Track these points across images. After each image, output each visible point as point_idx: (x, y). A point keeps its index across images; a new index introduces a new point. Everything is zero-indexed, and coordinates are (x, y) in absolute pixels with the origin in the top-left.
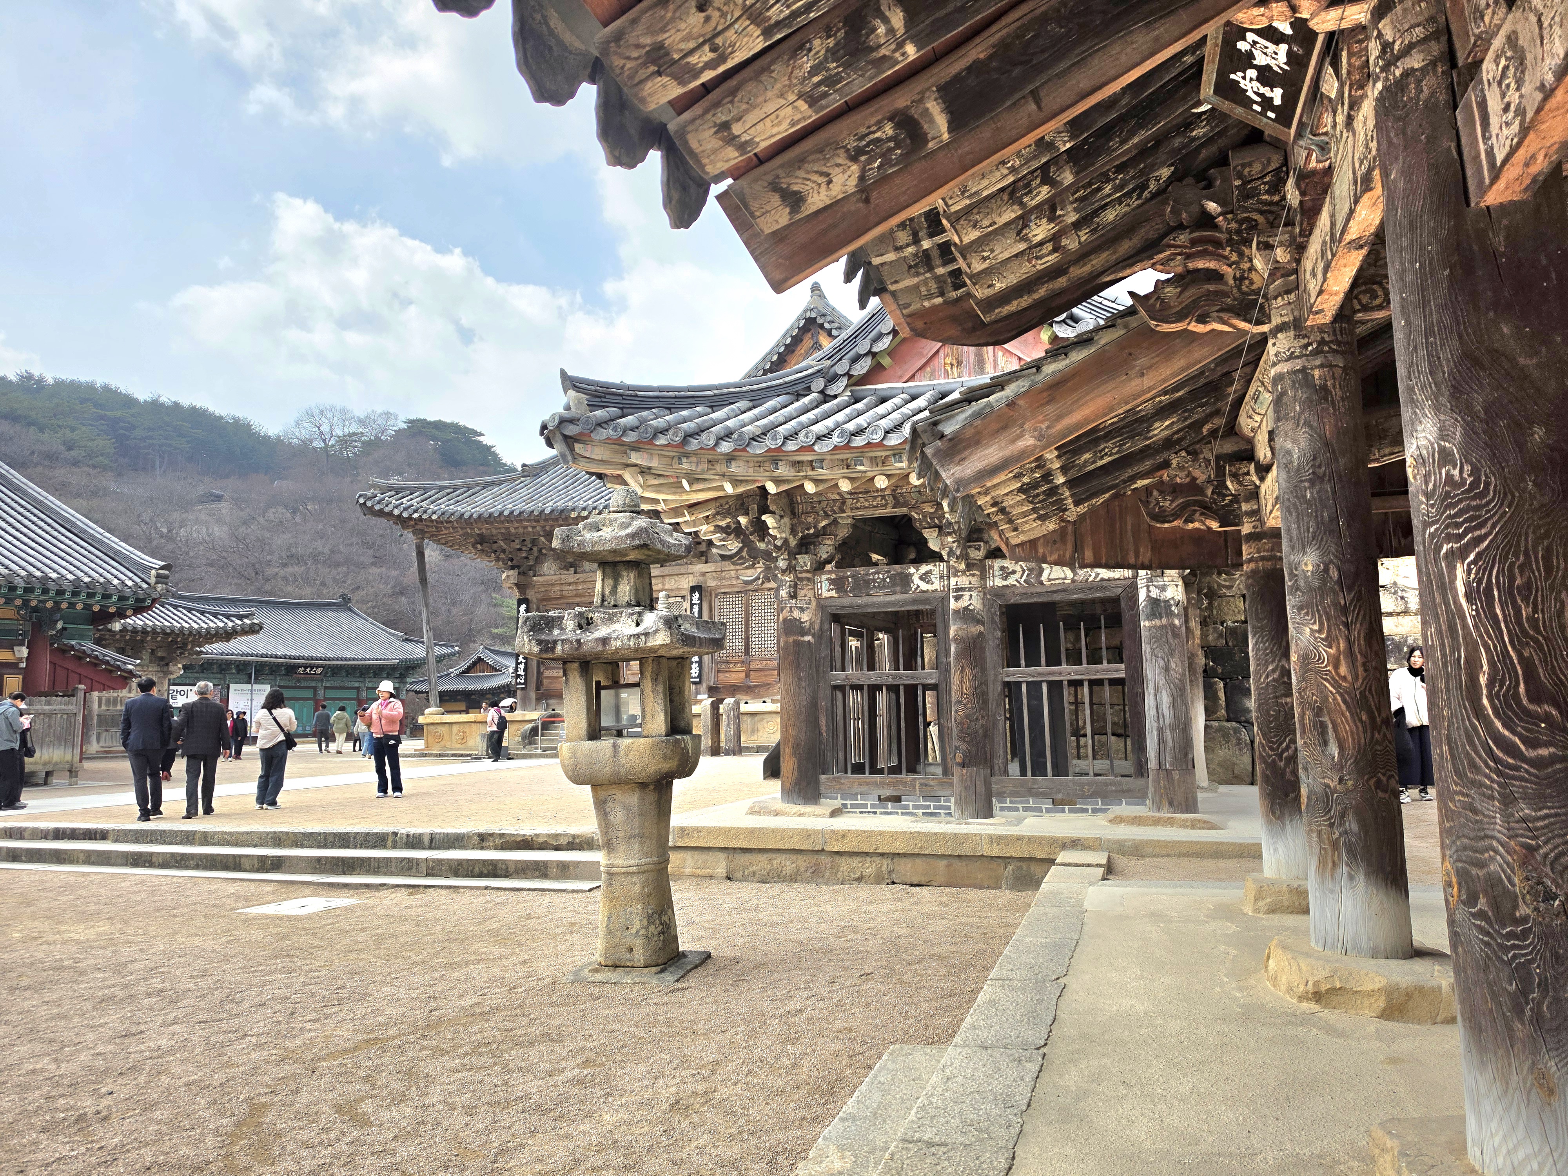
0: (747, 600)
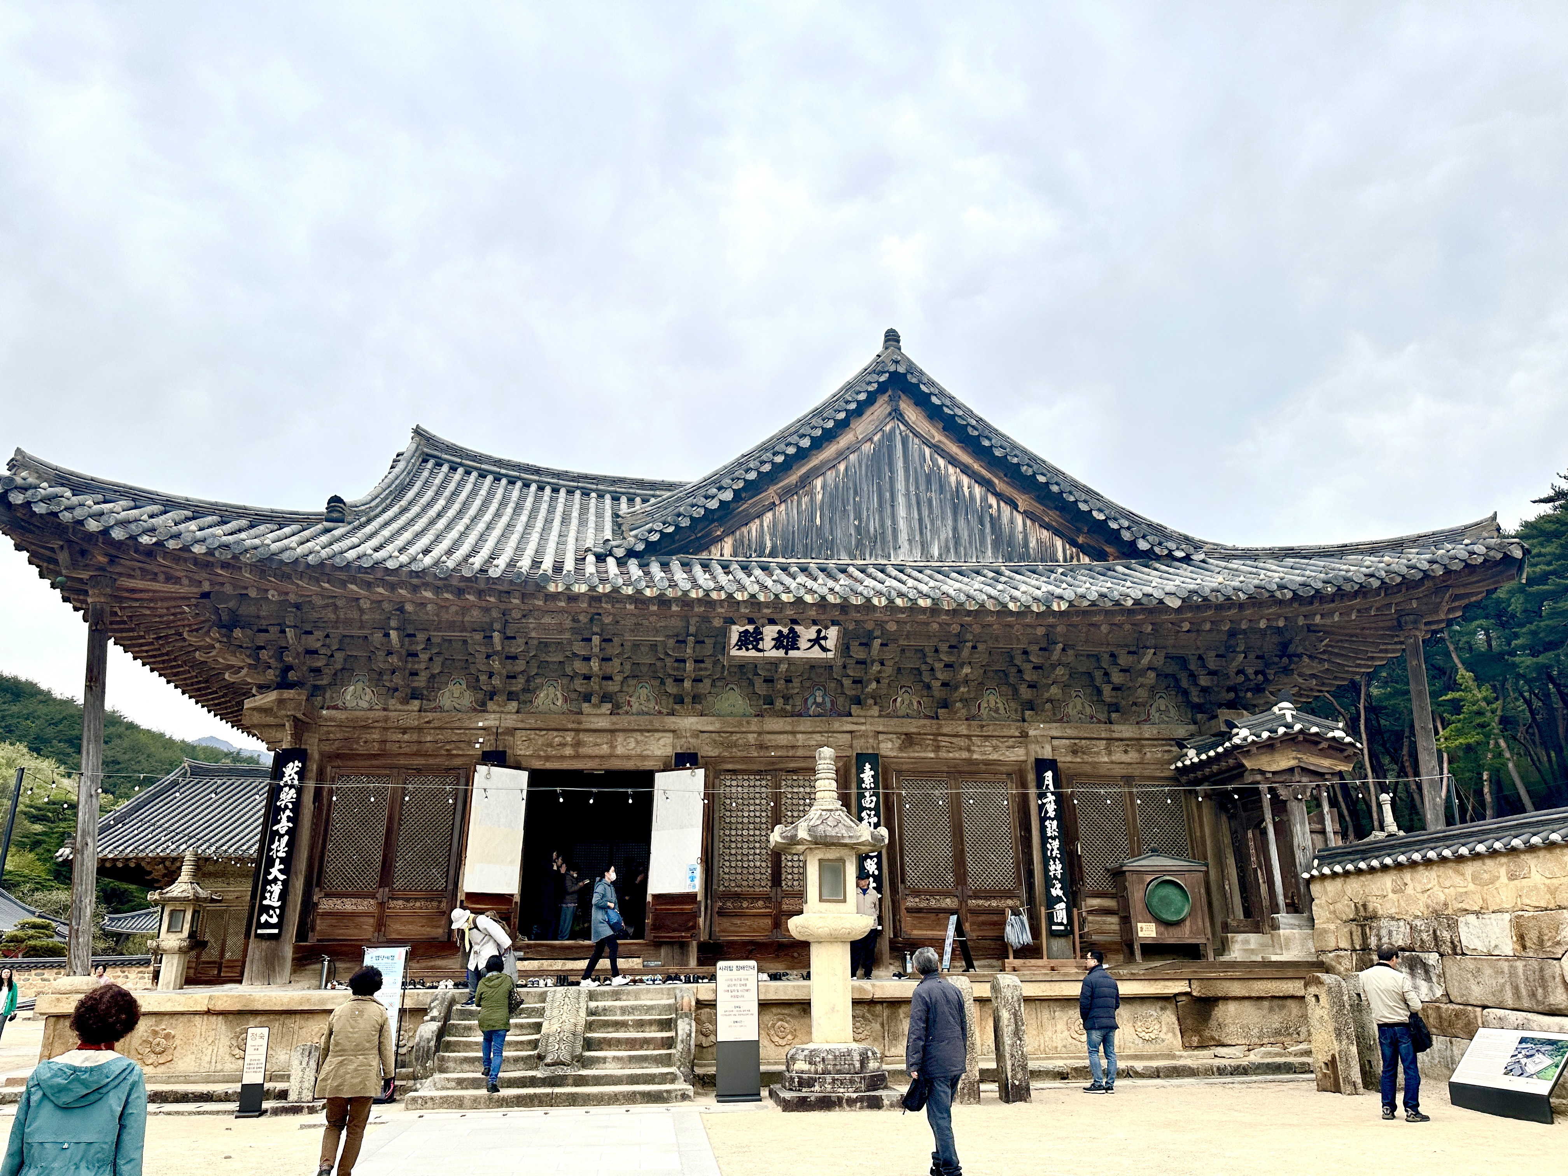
0: (777, 788)
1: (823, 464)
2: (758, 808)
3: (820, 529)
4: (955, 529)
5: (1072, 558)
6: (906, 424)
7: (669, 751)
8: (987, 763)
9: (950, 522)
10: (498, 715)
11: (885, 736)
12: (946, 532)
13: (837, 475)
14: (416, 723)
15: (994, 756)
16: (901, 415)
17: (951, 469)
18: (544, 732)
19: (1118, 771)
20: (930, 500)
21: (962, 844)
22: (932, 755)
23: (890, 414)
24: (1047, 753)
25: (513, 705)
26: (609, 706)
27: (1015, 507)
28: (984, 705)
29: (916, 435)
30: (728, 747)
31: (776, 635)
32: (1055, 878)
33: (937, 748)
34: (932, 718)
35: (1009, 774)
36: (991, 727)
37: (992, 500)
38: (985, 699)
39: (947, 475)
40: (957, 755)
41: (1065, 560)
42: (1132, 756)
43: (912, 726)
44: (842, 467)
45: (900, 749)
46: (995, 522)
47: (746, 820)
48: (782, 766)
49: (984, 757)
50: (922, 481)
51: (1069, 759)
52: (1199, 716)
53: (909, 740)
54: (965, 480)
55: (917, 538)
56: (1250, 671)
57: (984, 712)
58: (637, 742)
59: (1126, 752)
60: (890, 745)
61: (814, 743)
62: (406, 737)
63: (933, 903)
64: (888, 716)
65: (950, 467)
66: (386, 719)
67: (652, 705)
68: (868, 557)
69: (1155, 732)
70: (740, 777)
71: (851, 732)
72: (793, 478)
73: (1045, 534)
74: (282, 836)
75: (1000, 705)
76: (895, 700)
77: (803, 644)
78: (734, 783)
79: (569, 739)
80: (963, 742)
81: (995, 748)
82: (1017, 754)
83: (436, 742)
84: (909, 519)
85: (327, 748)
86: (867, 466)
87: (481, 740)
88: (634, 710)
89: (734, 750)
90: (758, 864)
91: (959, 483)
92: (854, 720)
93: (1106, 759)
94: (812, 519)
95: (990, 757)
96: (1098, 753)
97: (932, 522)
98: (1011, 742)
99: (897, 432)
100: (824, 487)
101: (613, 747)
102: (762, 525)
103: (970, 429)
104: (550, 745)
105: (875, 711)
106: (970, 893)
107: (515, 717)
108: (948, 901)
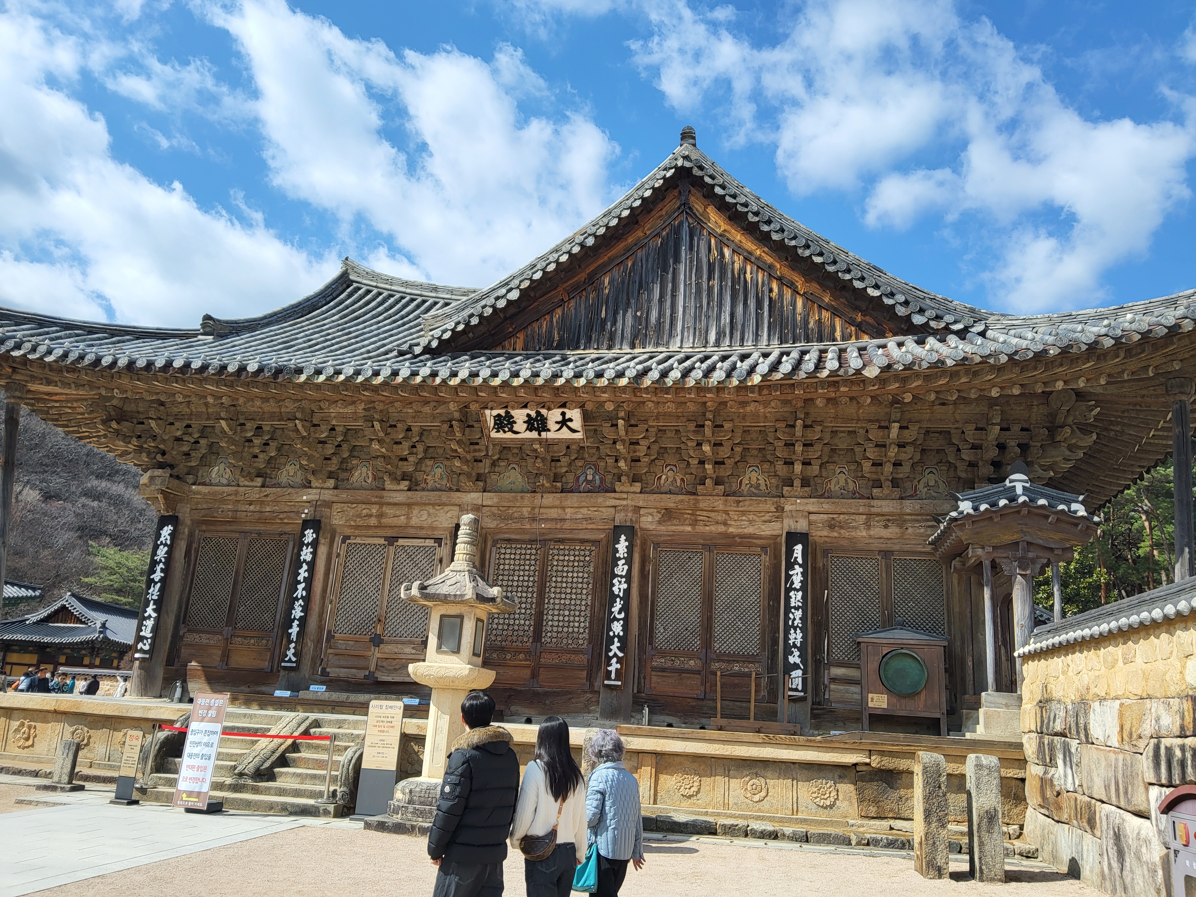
0: (545, 556)
1: (611, 260)
2: (527, 573)
4: (734, 315)
5: (850, 336)
6: (694, 217)
7: (455, 522)
8: (742, 536)
9: (729, 308)
10: (318, 491)
11: (646, 511)
12: (724, 318)
14: (258, 496)
15: (750, 530)
16: (690, 208)
17: (735, 257)
18: (355, 505)
19: (877, 545)
20: (710, 287)
21: (711, 612)
22: (689, 529)
23: (679, 208)
24: (802, 526)
25: (331, 483)
26: (407, 483)
27: (797, 290)
28: (746, 481)
29: (704, 226)
30: (505, 519)
31: (526, 419)
32: (795, 646)
33: (694, 523)
34: (690, 493)
35: (764, 548)
36: (747, 503)
37: (773, 285)
38: (747, 477)
40: (713, 528)
41: (843, 339)
42: (893, 531)
43: (670, 501)
44: (630, 262)
45: (660, 522)
46: (774, 305)
48: (551, 536)
49: (740, 531)
51: (825, 533)
53: (668, 515)
54: (748, 267)
57: (745, 488)
58: (429, 515)
59: (886, 527)
60: (650, 518)
61: (580, 516)
62: (252, 508)
63: (677, 663)
64: (652, 492)
65: (734, 255)
66: (236, 493)
67: (444, 482)
69: (917, 507)
70: (514, 546)
71: (615, 507)
72: (582, 276)
73: (824, 315)
74: (156, 583)
75: (762, 482)
76: (660, 478)
77: (552, 425)
78: (508, 551)
79: (374, 511)
80: (720, 517)
81: (751, 523)
82: (771, 528)
83: (273, 512)
85: (197, 517)
87: (306, 511)
88: (429, 486)
89: (510, 522)
90: (522, 622)
91: (742, 271)
92: (617, 495)
93: (864, 534)
94: (599, 312)
95: (746, 531)
96: (855, 528)
98: (767, 517)
99: (686, 225)
100: (611, 282)
101: (409, 518)
102: (552, 321)
104: (359, 516)
105: (636, 487)
106: (714, 657)
107: (331, 492)
108: (692, 662)
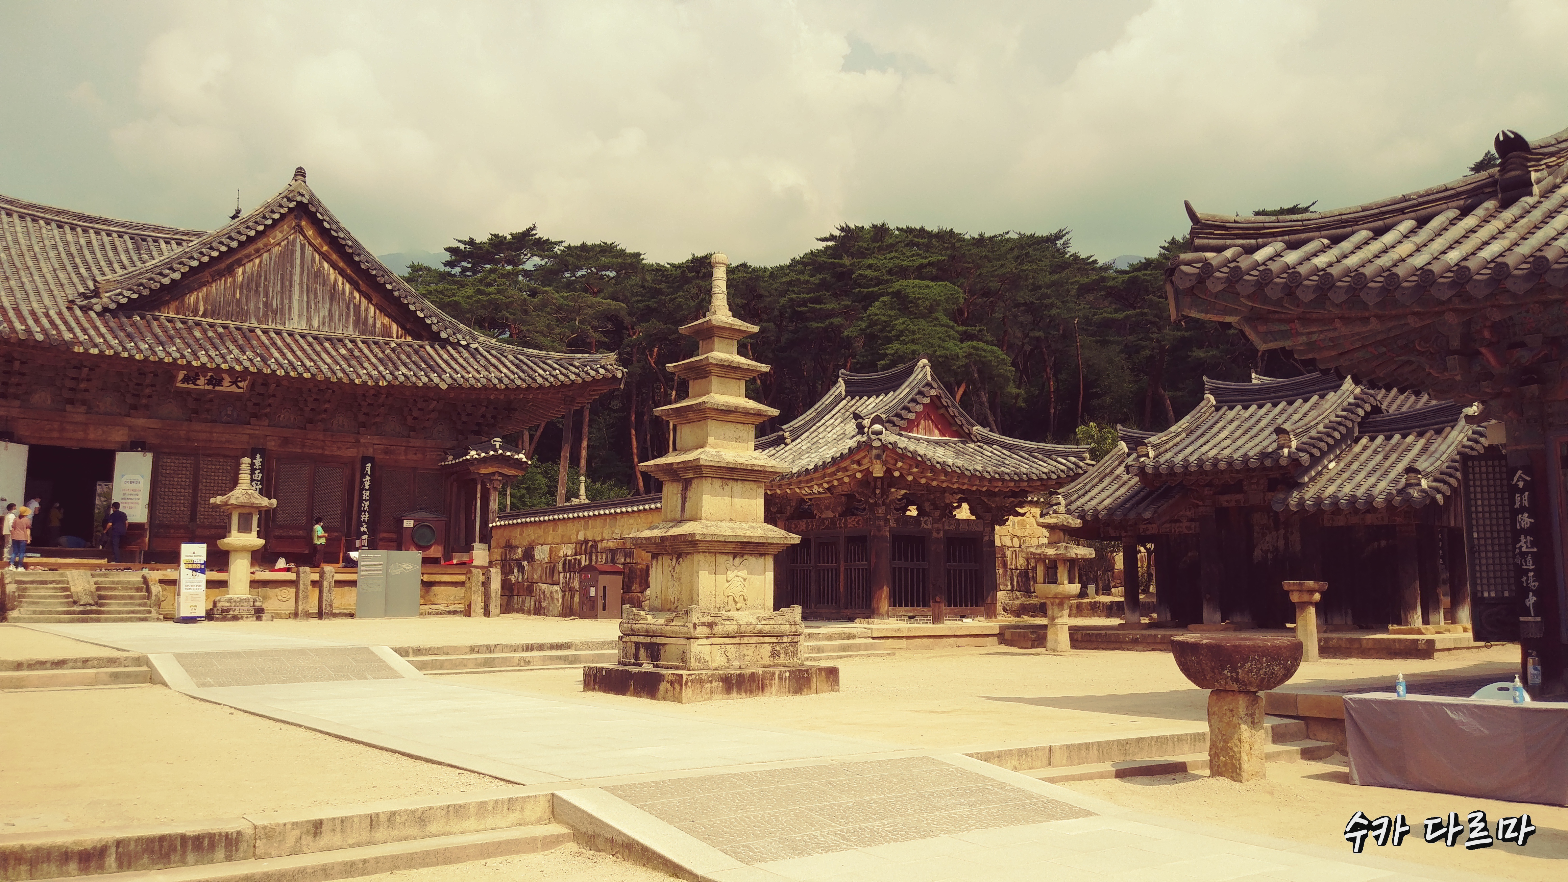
2: (184, 476)
3: (238, 301)
4: (330, 310)
5: (401, 336)
6: (305, 236)
7: (125, 439)
8: (333, 456)
9: (327, 306)
11: (271, 438)
12: (324, 312)
13: (254, 266)
15: (338, 453)
16: (302, 230)
17: (331, 270)
18: (38, 421)
19: (410, 465)
20: (316, 289)
21: (313, 502)
22: (300, 450)
23: (294, 229)
24: (370, 452)
26: (85, 407)
27: (370, 300)
29: (310, 244)
30: (169, 439)
31: (209, 378)
32: (364, 521)
33: (303, 447)
34: (302, 428)
35: (345, 464)
36: (338, 436)
37: (357, 295)
38: (337, 421)
39: (328, 274)
40: (315, 451)
41: (397, 338)
42: (419, 457)
43: (289, 433)
44: (257, 261)
45: (280, 446)
46: (357, 308)
47: (175, 483)
48: (202, 452)
49: (332, 453)
50: (312, 276)
51: (382, 457)
52: (460, 436)
53: (286, 441)
54: (340, 279)
55: (305, 313)
56: (489, 415)
57: (335, 427)
58: (104, 432)
59: (415, 454)
60: (273, 443)
61: (224, 439)
63: (291, 533)
64: (274, 426)
65: (331, 269)
67: (114, 408)
68: (270, 323)
69: (432, 444)
70: (173, 457)
71: (249, 434)
73: (386, 320)
75: (345, 423)
76: (280, 417)
77: (226, 383)
78: (169, 461)
79: (56, 427)
80: (320, 444)
81: (339, 448)
82: (351, 453)
84: (301, 300)
86: (275, 262)
88: (99, 411)
89: (173, 440)
90: (182, 509)
91: (336, 280)
92: (252, 427)
93: (404, 458)
94: (234, 295)
95: (336, 453)
96: (399, 454)
97: (316, 304)
98: (349, 445)
99: (298, 241)
100: (243, 273)
101: (86, 434)
102: (198, 295)
103: (347, 248)
104: (43, 429)
105: (266, 422)
107: (18, 410)
108: (301, 532)
